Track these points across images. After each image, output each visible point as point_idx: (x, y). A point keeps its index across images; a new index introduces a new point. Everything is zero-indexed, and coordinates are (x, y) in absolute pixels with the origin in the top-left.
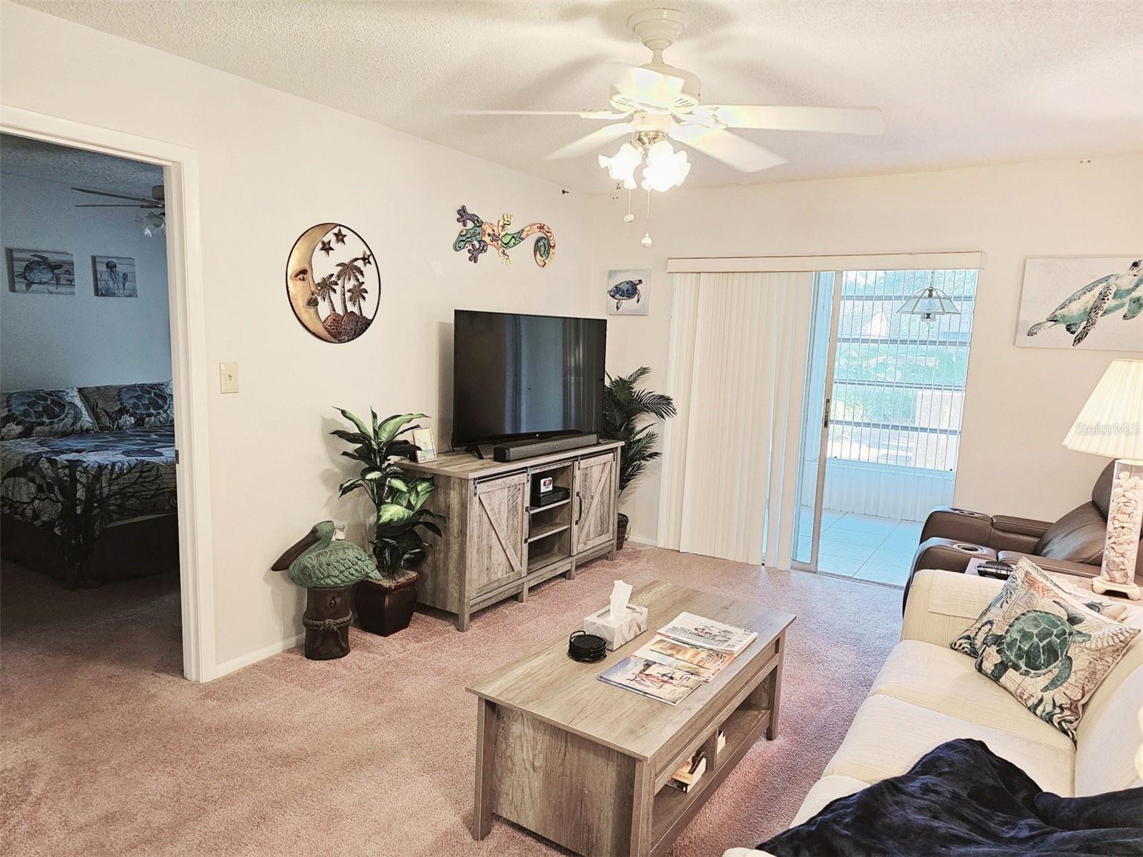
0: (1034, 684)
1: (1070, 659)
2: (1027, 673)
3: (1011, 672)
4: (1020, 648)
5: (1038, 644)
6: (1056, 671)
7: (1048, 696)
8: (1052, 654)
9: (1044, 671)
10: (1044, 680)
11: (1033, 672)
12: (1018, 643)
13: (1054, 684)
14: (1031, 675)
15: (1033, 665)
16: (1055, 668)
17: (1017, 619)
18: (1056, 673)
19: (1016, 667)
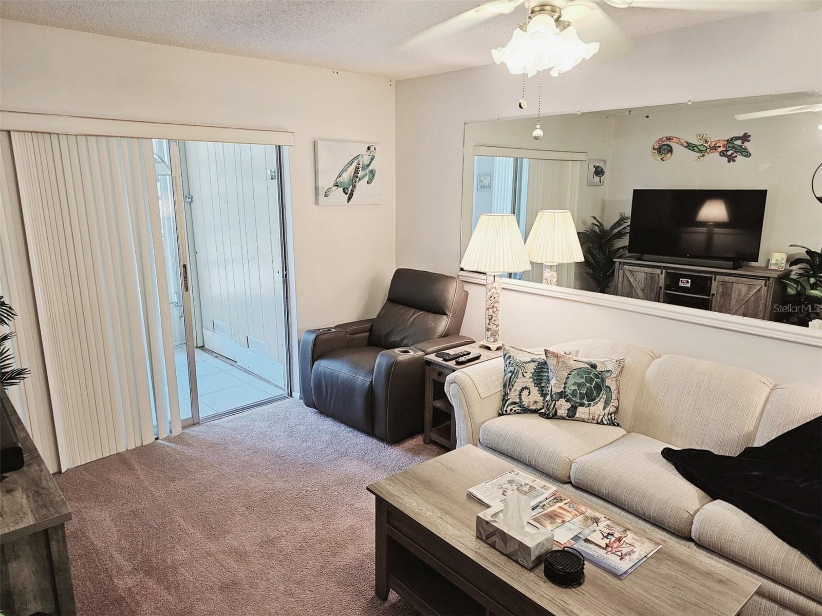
0: (597, 409)
1: (608, 387)
2: (589, 405)
3: (580, 409)
4: (581, 393)
5: (591, 386)
6: (604, 396)
7: (607, 411)
8: (599, 388)
9: (598, 399)
10: (601, 405)
11: (592, 403)
12: (578, 391)
13: (607, 404)
14: (592, 405)
15: (591, 398)
16: (603, 395)
17: (567, 378)
18: (605, 397)
19: (582, 405)
